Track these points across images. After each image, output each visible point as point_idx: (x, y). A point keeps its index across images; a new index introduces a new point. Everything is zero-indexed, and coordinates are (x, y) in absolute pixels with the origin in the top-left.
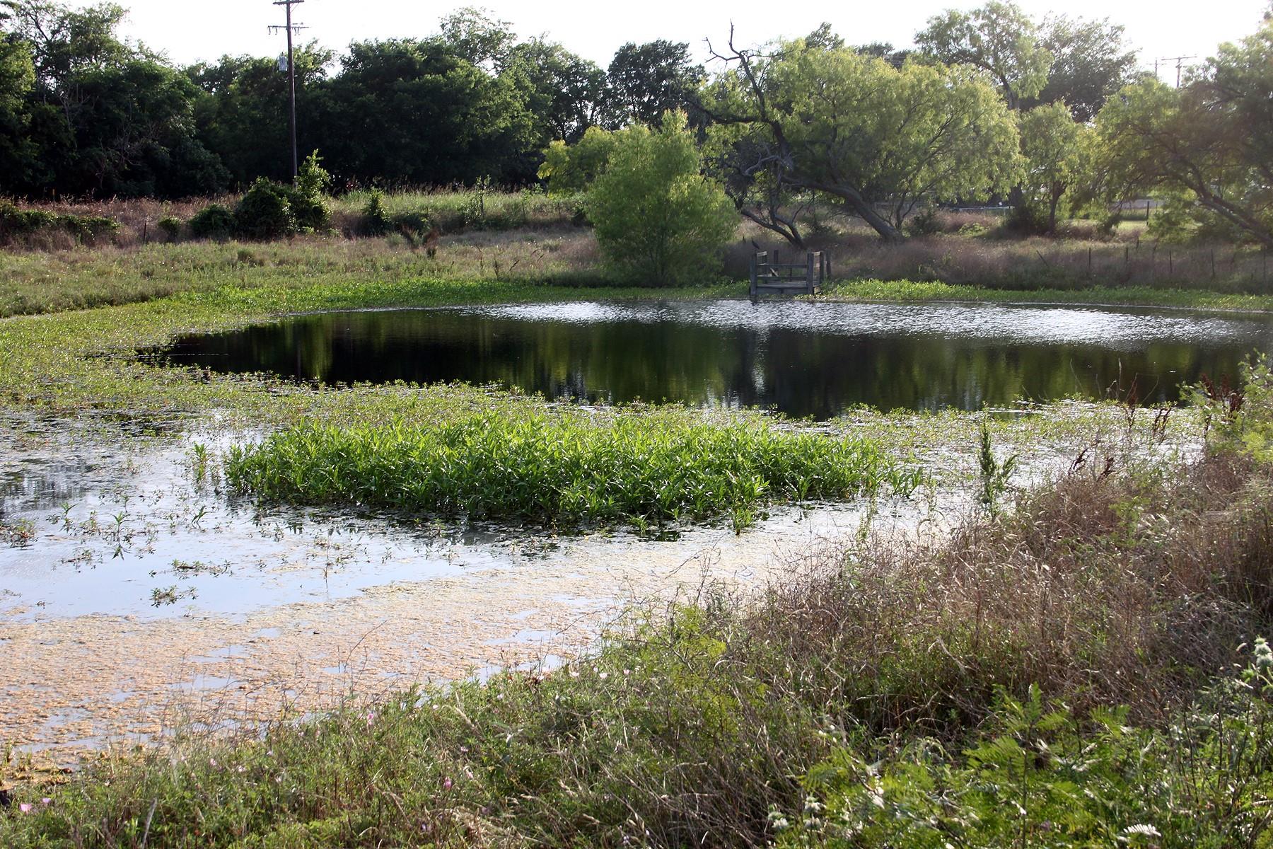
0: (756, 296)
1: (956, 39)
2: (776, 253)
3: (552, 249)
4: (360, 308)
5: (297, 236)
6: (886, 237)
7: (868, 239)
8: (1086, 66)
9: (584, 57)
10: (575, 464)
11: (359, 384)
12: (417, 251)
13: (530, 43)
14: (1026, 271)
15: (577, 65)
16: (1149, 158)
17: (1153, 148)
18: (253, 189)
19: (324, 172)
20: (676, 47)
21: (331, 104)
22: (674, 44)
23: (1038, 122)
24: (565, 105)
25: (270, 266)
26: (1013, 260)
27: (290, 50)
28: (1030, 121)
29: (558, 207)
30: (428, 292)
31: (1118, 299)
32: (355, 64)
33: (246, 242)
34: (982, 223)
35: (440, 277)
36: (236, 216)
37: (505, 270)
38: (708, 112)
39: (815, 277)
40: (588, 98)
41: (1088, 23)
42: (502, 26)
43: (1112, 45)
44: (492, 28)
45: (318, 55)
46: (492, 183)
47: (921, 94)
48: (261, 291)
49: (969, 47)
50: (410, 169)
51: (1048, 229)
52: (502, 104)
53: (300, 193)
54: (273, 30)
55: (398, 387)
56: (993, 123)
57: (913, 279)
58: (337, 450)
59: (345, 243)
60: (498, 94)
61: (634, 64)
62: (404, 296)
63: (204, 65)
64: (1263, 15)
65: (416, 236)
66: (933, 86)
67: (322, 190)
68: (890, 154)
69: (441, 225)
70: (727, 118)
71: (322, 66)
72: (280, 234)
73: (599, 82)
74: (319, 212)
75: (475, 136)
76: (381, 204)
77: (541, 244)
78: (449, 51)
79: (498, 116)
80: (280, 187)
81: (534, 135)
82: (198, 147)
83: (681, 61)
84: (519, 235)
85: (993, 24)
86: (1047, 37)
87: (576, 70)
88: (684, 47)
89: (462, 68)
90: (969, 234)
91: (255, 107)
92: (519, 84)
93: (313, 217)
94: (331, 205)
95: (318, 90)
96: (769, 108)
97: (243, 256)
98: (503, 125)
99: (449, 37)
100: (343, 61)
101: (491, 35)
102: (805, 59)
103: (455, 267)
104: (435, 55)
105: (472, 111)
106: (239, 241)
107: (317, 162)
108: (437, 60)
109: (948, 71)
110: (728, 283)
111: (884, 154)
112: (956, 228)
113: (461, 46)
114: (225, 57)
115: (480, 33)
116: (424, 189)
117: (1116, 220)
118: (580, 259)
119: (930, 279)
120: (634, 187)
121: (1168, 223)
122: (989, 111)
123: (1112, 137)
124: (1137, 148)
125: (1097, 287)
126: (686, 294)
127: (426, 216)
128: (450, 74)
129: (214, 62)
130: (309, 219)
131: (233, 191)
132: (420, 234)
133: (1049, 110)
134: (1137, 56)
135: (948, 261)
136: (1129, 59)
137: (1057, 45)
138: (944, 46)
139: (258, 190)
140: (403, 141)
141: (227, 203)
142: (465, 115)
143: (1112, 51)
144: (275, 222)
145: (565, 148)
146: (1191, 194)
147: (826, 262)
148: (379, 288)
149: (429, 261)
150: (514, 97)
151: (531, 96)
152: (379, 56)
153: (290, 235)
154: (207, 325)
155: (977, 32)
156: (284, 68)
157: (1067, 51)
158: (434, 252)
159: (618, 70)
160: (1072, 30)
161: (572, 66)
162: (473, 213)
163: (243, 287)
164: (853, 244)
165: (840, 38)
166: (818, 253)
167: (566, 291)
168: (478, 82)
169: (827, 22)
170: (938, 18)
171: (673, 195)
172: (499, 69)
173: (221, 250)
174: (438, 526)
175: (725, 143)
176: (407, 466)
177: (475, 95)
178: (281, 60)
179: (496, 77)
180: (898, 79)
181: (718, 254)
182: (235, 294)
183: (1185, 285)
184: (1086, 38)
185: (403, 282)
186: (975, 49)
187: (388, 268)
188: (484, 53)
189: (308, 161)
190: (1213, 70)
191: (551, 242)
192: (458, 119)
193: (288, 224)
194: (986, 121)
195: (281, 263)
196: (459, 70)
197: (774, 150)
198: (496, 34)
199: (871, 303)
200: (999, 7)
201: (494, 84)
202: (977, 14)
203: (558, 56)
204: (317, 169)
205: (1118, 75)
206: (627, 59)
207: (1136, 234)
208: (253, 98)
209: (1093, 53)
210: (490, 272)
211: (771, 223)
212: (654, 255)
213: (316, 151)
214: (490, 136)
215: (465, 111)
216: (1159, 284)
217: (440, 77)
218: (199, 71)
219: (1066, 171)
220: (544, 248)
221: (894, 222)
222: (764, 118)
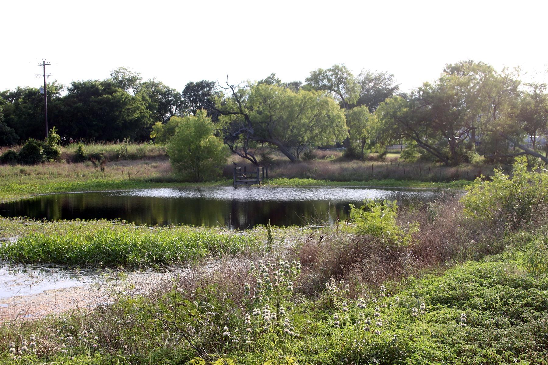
0: (236, 185)
1: (322, 80)
2: (245, 167)
3: (155, 167)
4: (69, 191)
5: (46, 163)
6: (293, 160)
7: (285, 162)
8: (379, 91)
9: (171, 87)
10: (135, 246)
11: (61, 220)
12: (97, 169)
13: (148, 81)
14: (347, 174)
15: (169, 90)
16: (398, 128)
17: (398, 124)
18: (27, 143)
19: (58, 136)
20: (211, 83)
21: (63, 107)
22: (210, 82)
23: (355, 113)
24: (164, 107)
25: (33, 175)
26: (343, 170)
27: (45, 85)
28: (352, 113)
29: (159, 150)
30: (99, 185)
31: (381, 185)
32: (73, 90)
33: (23, 165)
34: (334, 155)
35: (105, 179)
36: (20, 154)
37: (133, 176)
38: (218, 110)
39: (260, 177)
40: (173, 104)
41: (379, 73)
42: (136, 74)
43: (389, 82)
44: (132, 75)
45: (58, 87)
46: (131, 140)
47: (306, 102)
48: (27, 185)
49: (327, 83)
50: (97, 135)
51: (361, 157)
52: (137, 107)
53: (48, 145)
54: (38, 76)
55: (77, 221)
56: (334, 114)
57: (301, 177)
58: (43, 243)
59: (67, 166)
60: (134, 103)
61: (193, 90)
62: (88, 187)
63: (9, 91)
64: (443, 70)
65: (97, 162)
66: (310, 99)
67: (58, 144)
68: (293, 127)
69: (109, 158)
70: (226, 113)
71: (59, 91)
72: (38, 162)
73: (178, 98)
74: (56, 153)
75: (125, 121)
76: (83, 149)
77: (150, 165)
78: (113, 85)
79: (134, 112)
80: (39, 142)
81: (150, 120)
82: (5, 126)
83: (212, 89)
84: (142, 161)
85: (337, 74)
86: (363, 79)
87: (168, 93)
88: (214, 83)
89: (119, 92)
90: (329, 160)
91: (30, 108)
92: (144, 99)
93: (53, 155)
94: (61, 150)
95: (57, 101)
96: (243, 109)
97: (22, 171)
98: (136, 116)
99: (114, 79)
100: (68, 89)
101: (132, 78)
102: (258, 88)
103: (112, 175)
104: (108, 87)
105: (124, 110)
106: (21, 165)
107: (55, 131)
108: (108, 89)
109: (316, 93)
110: (225, 180)
111: (291, 128)
112: (323, 157)
113: (119, 83)
114: (19, 87)
115: (127, 77)
116: (102, 143)
117: (385, 153)
118: (166, 171)
119: (308, 178)
120: (186, 142)
121: (408, 155)
122: (333, 109)
123: (382, 120)
124: (392, 124)
125: (374, 180)
126: (208, 185)
127: (102, 154)
128: (114, 94)
129: (14, 90)
130: (52, 156)
131: (20, 144)
132: (99, 161)
133: (359, 109)
134: (399, 87)
135: (316, 171)
136: (396, 88)
137: (367, 82)
138: (317, 83)
139: (29, 143)
140: (94, 123)
141: (16, 149)
142: (120, 112)
143: (389, 85)
144: (37, 157)
145: (162, 125)
146: (415, 143)
147: (265, 171)
148: (78, 184)
149: (101, 173)
150: (142, 104)
151: (149, 104)
152: (83, 87)
153: (43, 162)
154: (3, 199)
155: (330, 77)
156: (43, 92)
157: (371, 84)
158: (104, 169)
159: (186, 93)
160: (373, 76)
161: (167, 91)
162: (122, 152)
163: (20, 184)
164: (278, 164)
165: (279, 79)
166: (262, 167)
167: (157, 184)
168: (126, 98)
169: (274, 73)
170: (314, 72)
171: (202, 144)
172: (136, 92)
173: (13, 169)
174: (78, 269)
175: (226, 123)
176: (69, 248)
177: (125, 104)
178: (41, 89)
179: (134, 95)
180: (295, 97)
181: (221, 168)
182: (16, 187)
183: (410, 179)
184: (379, 79)
185: (89, 181)
186: (329, 84)
187: (84, 176)
188: (129, 85)
189: (51, 131)
190: (421, 93)
191: (154, 164)
192: (117, 113)
193: (42, 158)
194: (332, 113)
195: (38, 174)
196: (118, 93)
197: (246, 126)
198: (134, 77)
199: (283, 187)
200: (338, 67)
201: (133, 99)
202: (330, 70)
203: (161, 87)
204: (55, 135)
205: (392, 94)
206: (190, 88)
207: (396, 159)
208: (29, 105)
209: (381, 86)
210: (126, 177)
211: (245, 155)
212: (195, 169)
213: (54, 127)
214: (131, 120)
215: (120, 110)
216: (399, 179)
217: (110, 96)
218: (7, 93)
219: (366, 133)
220: (152, 167)
221: (296, 154)
222: (241, 112)
